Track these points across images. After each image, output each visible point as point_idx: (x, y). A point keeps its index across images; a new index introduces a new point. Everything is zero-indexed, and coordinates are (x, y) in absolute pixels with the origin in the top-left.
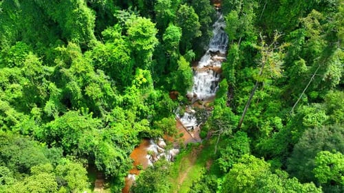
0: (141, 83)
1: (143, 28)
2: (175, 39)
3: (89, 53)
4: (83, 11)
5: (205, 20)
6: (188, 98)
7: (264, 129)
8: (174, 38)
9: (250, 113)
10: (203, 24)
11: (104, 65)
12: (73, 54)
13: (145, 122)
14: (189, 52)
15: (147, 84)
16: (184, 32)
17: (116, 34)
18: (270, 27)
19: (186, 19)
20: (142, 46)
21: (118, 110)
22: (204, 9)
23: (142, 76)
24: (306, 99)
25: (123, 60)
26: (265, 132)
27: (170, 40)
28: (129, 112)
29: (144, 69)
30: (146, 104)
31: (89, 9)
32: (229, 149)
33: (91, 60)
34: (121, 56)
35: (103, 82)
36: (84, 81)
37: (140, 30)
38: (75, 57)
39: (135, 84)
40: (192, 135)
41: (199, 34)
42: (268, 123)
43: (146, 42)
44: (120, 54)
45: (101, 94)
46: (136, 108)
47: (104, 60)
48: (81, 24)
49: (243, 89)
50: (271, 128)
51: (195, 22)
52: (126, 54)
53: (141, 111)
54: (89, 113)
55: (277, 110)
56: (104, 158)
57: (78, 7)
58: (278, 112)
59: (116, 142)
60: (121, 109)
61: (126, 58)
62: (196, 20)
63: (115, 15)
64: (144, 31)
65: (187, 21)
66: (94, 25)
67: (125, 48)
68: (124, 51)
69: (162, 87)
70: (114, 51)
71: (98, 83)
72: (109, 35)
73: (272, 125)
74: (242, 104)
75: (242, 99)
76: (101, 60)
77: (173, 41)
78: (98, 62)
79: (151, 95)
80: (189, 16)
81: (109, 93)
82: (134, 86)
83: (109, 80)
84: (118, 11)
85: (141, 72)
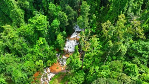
0: (40, 44)
2: (56, 26)
5: (71, 18)
6: (64, 51)
7: (91, 71)
9: (88, 62)
10: (69, 20)
11: (24, 35)
13: (41, 61)
15: (44, 44)
19: (62, 17)
20: (38, 29)
21: (29, 55)
22: (70, 13)
23: (41, 41)
24: (110, 59)
25: (30, 34)
26: (90, 72)
27: (53, 26)
28: (34, 56)
30: (44, 53)
31: (21, 10)
32: (74, 78)
34: (30, 32)
35: (22, 42)
36: (13, 41)
38: (9, 31)
40: (62, 68)
42: (93, 68)
43: (40, 27)
44: (29, 31)
45: (21, 48)
46: (37, 55)
48: (16, 16)
50: (94, 71)
53: (40, 56)
54: (15, 55)
55: (99, 62)
56: (15, 77)
57: (14, 9)
58: (99, 63)
59: (24, 70)
60: (31, 54)
61: (32, 33)
62: (65, 18)
64: (39, 22)
65: (62, 18)
66: (24, 17)
68: (32, 30)
69: (53, 45)
71: (19, 43)
73: (94, 69)
74: (86, 57)
76: (22, 33)
77: (55, 27)
78: (21, 33)
79: (45, 49)
81: (25, 47)
82: (37, 45)
83: (26, 42)
84: (35, 11)
85: (41, 39)
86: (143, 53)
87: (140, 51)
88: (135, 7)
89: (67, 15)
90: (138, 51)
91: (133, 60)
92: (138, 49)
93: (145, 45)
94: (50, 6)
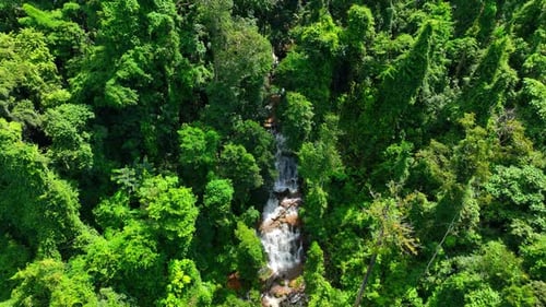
0: (181, 286)
1: (172, 203)
2: (224, 200)
3: (78, 262)
4: (56, 193)
5: (264, 159)
8: (222, 200)
10: (261, 165)
11: (111, 277)
12: (52, 281)
14: (249, 211)
16: (236, 185)
17: (121, 210)
18: (353, 140)
19: (236, 165)
20: (176, 233)
22: (259, 143)
23: (180, 274)
24: (441, 251)
25: (145, 261)
27: (216, 203)
29: (180, 259)
31: (65, 182)
33: (86, 277)
34: (141, 256)
37: (167, 207)
38: (57, 283)
39: (173, 291)
41: (260, 182)
43: (182, 224)
44: (139, 253)
47: (109, 269)
48: (56, 214)
49: (343, 247)
51: (252, 168)
52: (148, 250)
55: (405, 274)
57: (47, 189)
61: (150, 257)
62: (251, 164)
63: (113, 179)
64: (175, 206)
65: (238, 168)
66: (79, 206)
67: (146, 241)
68: (146, 245)
69: (214, 273)
70: (127, 250)
72: (107, 214)
74: (347, 271)
75: (344, 264)
76: (104, 271)
77: (223, 204)
78: (99, 274)
79: (201, 298)
80: (239, 160)
82: (171, 295)
83: (124, 300)
84: (118, 171)
85: (177, 265)
86: (529, 203)
87: (519, 198)
88: (436, 75)
89: (249, 150)
90: (513, 198)
91: (512, 229)
92: (510, 194)
93: (523, 177)
94: (185, 139)
